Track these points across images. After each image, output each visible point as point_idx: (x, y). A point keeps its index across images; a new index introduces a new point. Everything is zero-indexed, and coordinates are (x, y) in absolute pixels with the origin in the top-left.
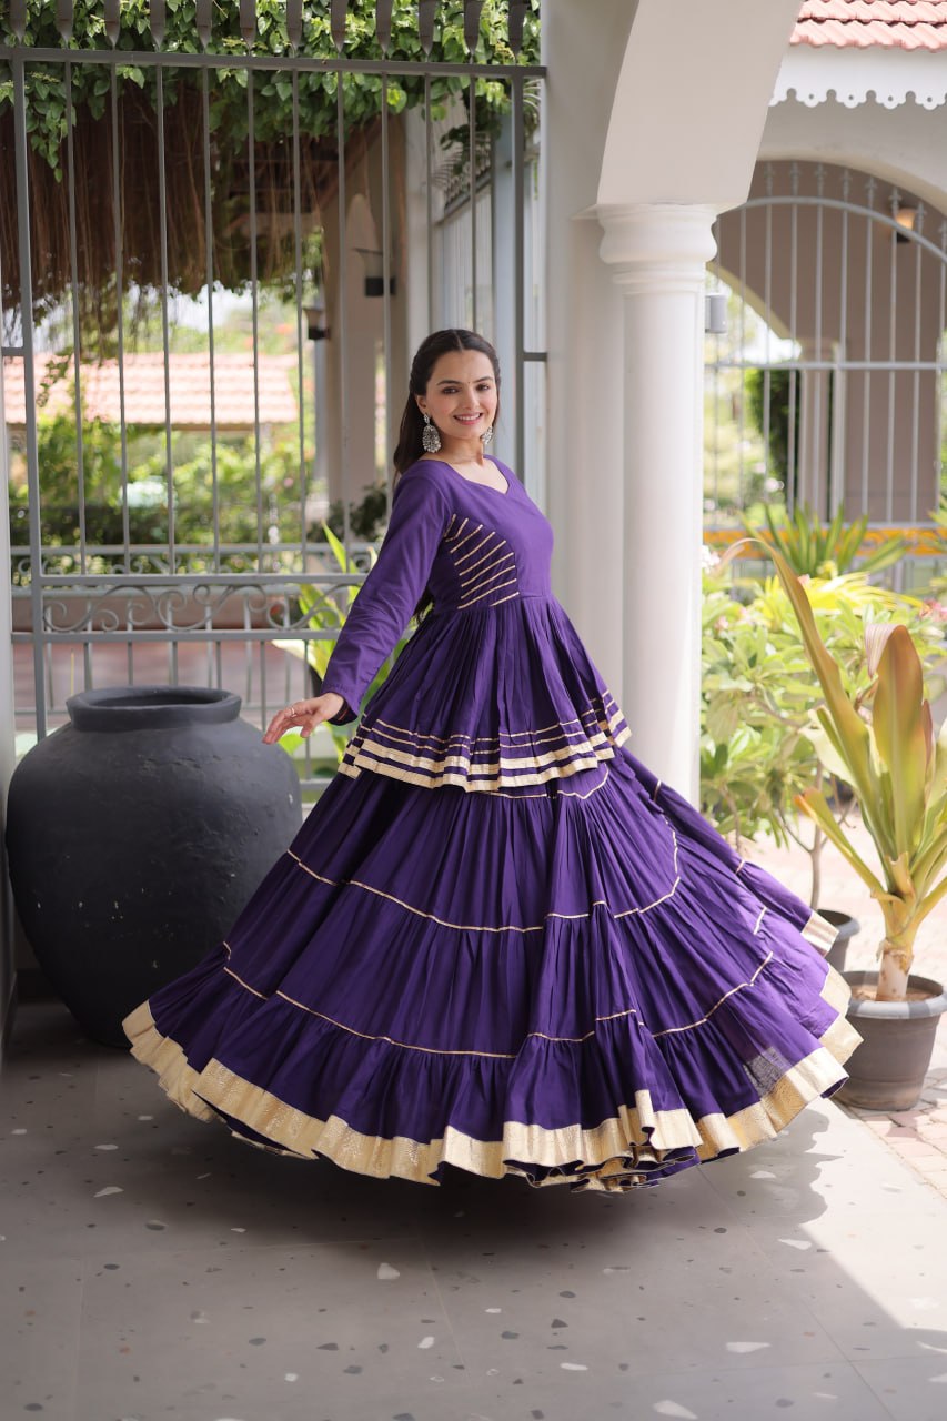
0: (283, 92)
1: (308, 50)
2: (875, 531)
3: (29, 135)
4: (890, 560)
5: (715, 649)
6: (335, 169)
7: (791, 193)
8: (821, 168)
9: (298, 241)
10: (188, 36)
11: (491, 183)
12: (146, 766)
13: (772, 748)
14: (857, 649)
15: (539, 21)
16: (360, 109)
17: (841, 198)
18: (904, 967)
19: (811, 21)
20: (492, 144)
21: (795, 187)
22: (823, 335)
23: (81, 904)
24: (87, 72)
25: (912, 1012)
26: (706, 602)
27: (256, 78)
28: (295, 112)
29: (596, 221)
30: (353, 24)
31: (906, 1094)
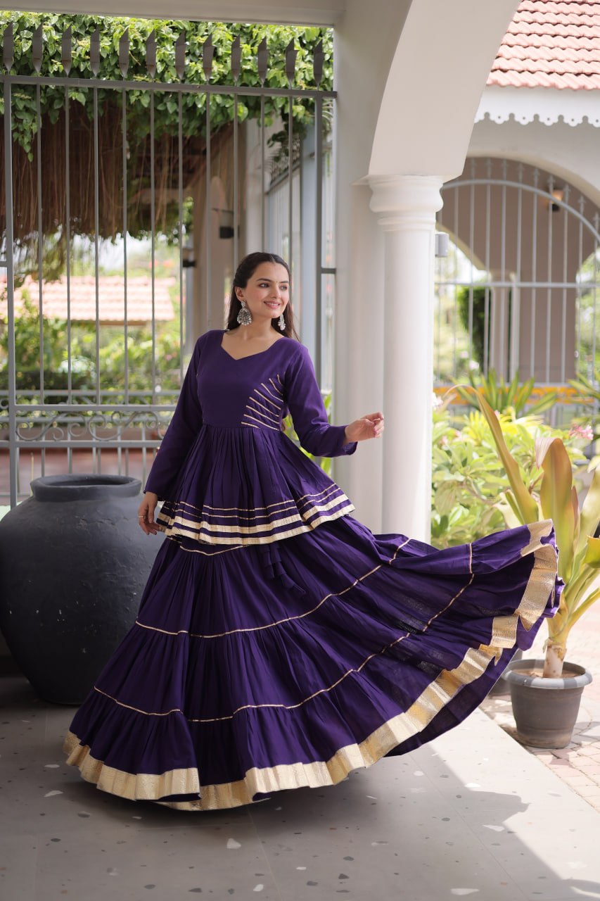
0: (171, 107)
1: (187, 82)
2: (539, 388)
3: (13, 132)
4: (547, 406)
5: (441, 456)
7: (486, 178)
8: (505, 163)
9: (178, 207)
10: (112, 74)
11: (300, 167)
12: (81, 523)
13: (477, 519)
14: (530, 456)
15: (330, 69)
16: (219, 118)
17: (517, 180)
18: (561, 657)
19: (499, 71)
20: (301, 143)
21: (489, 173)
22: (506, 268)
23: (38, 611)
24: (49, 95)
25: (566, 685)
26: (434, 427)
27: (155, 99)
28: (179, 120)
29: (368, 186)
30: (217, 67)
31: (563, 738)
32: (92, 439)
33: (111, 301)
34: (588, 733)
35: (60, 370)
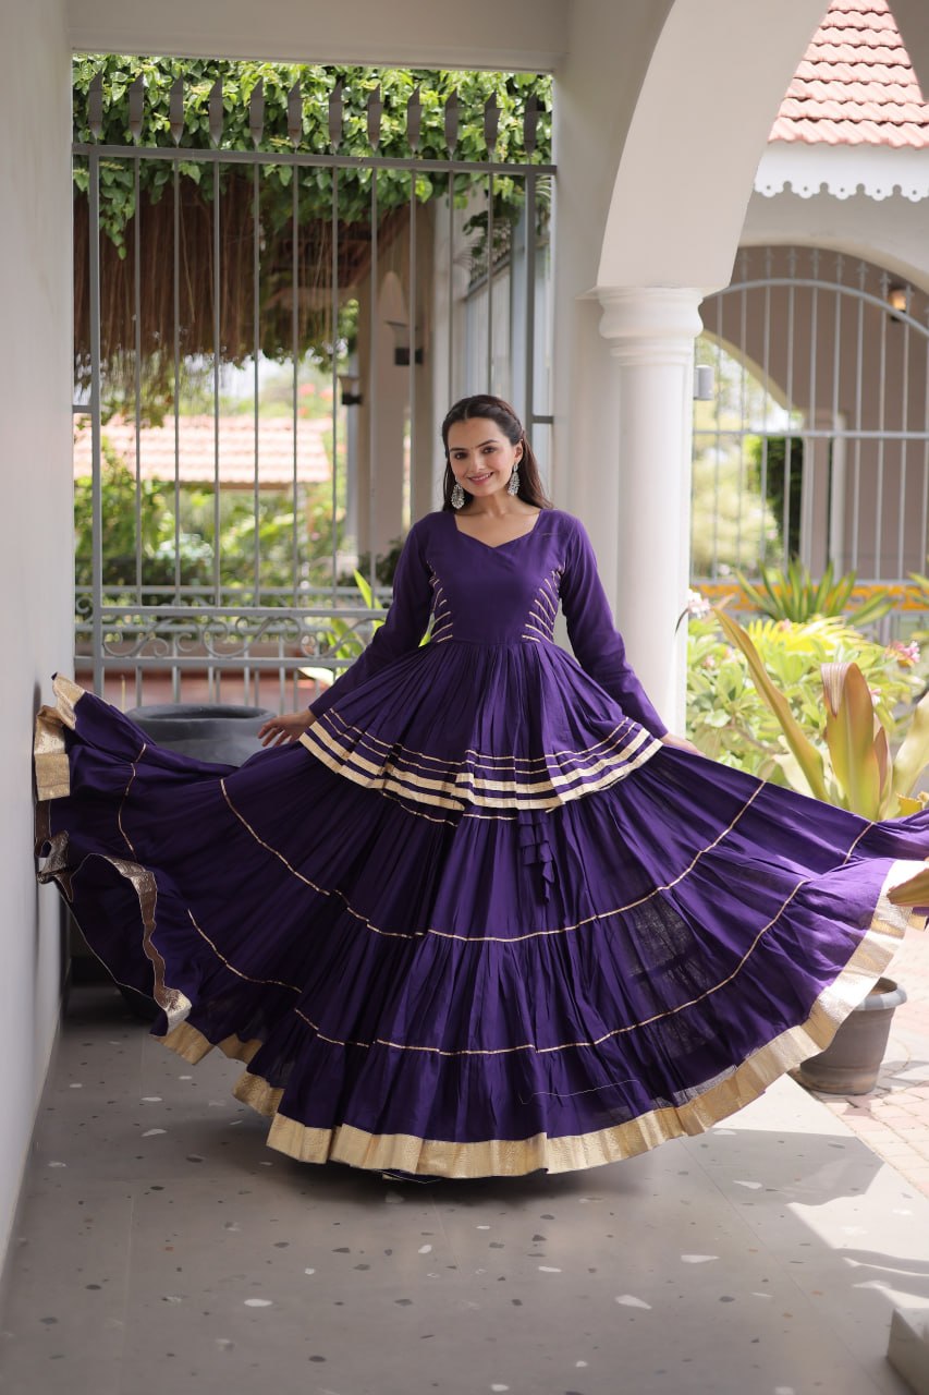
0: (322, 182)
1: (346, 145)
2: (865, 587)
3: (100, 216)
4: (877, 614)
5: (701, 684)
6: (368, 250)
7: (788, 276)
8: (816, 253)
9: (335, 315)
10: (240, 136)
11: (510, 264)
15: (551, 124)
16: (392, 198)
17: (834, 281)
19: (806, 120)
20: (512, 229)
21: (793, 270)
22: (817, 406)
24: (149, 165)
26: (696, 643)
27: (299, 173)
28: (333, 200)
29: (597, 301)
30: (387, 123)
31: (862, 1080)
32: (207, 655)
33: (237, 453)
34: (904, 1076)
35: (160, 556)
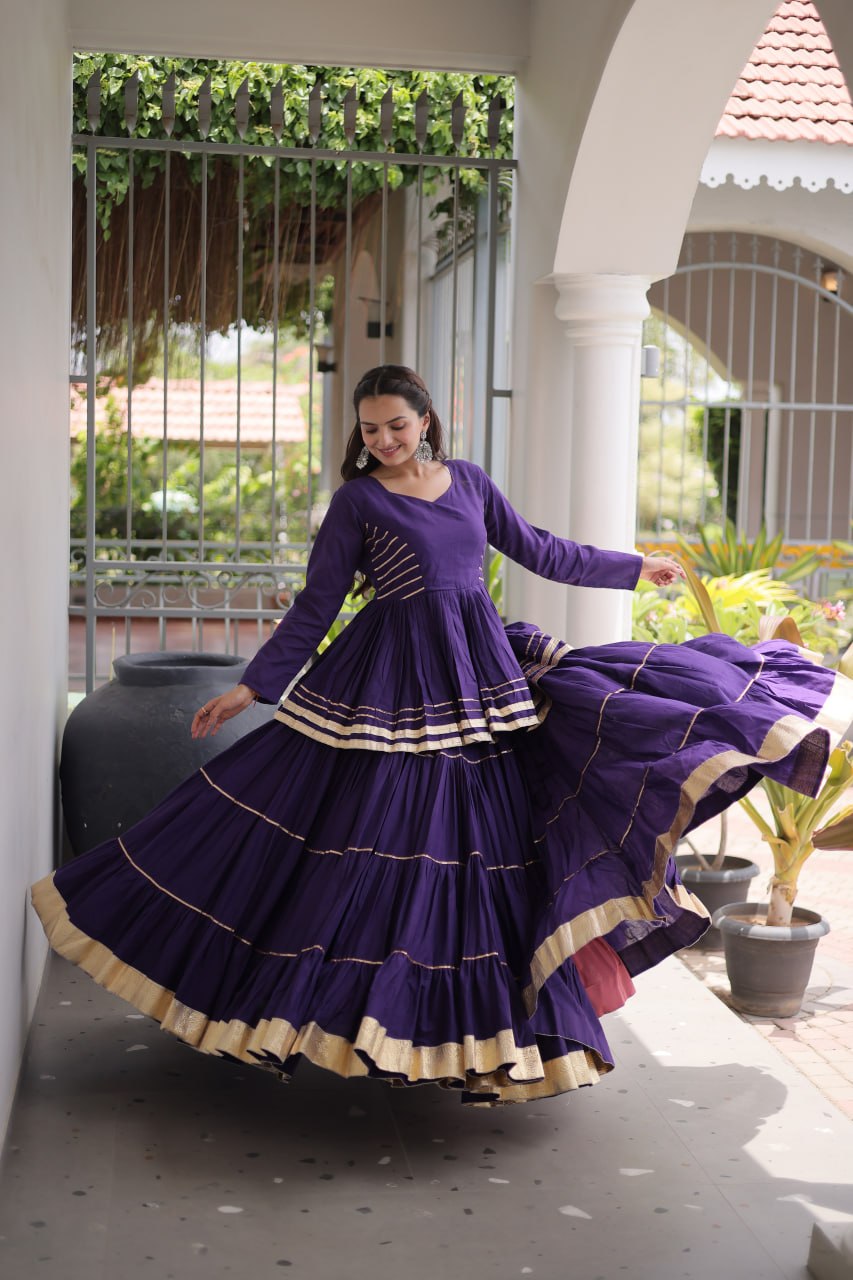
1: (324, 137)
2: (796, 546)
6: (344, 231)
7: (729, 260)
8: (755, 239)
9: (312, 289)
10: (227, 124)
11: (474, 247)
12: (176, 714)
15: (512, 120)
16: (367, 185)
17: (772, 265)
18: (790, 900)
19: (748, 117)
20: (476, 215)
21: (734, 255)
22: (755, 378)
23: (120, 825)
25: (794, 935)
28: (312, 186)
29: (553, 286)
30: (362, 117)
31: (788, 1005)
32: (191, 606)
33: (221, 414)
34: (826, 1000)
35: (151, 507)
